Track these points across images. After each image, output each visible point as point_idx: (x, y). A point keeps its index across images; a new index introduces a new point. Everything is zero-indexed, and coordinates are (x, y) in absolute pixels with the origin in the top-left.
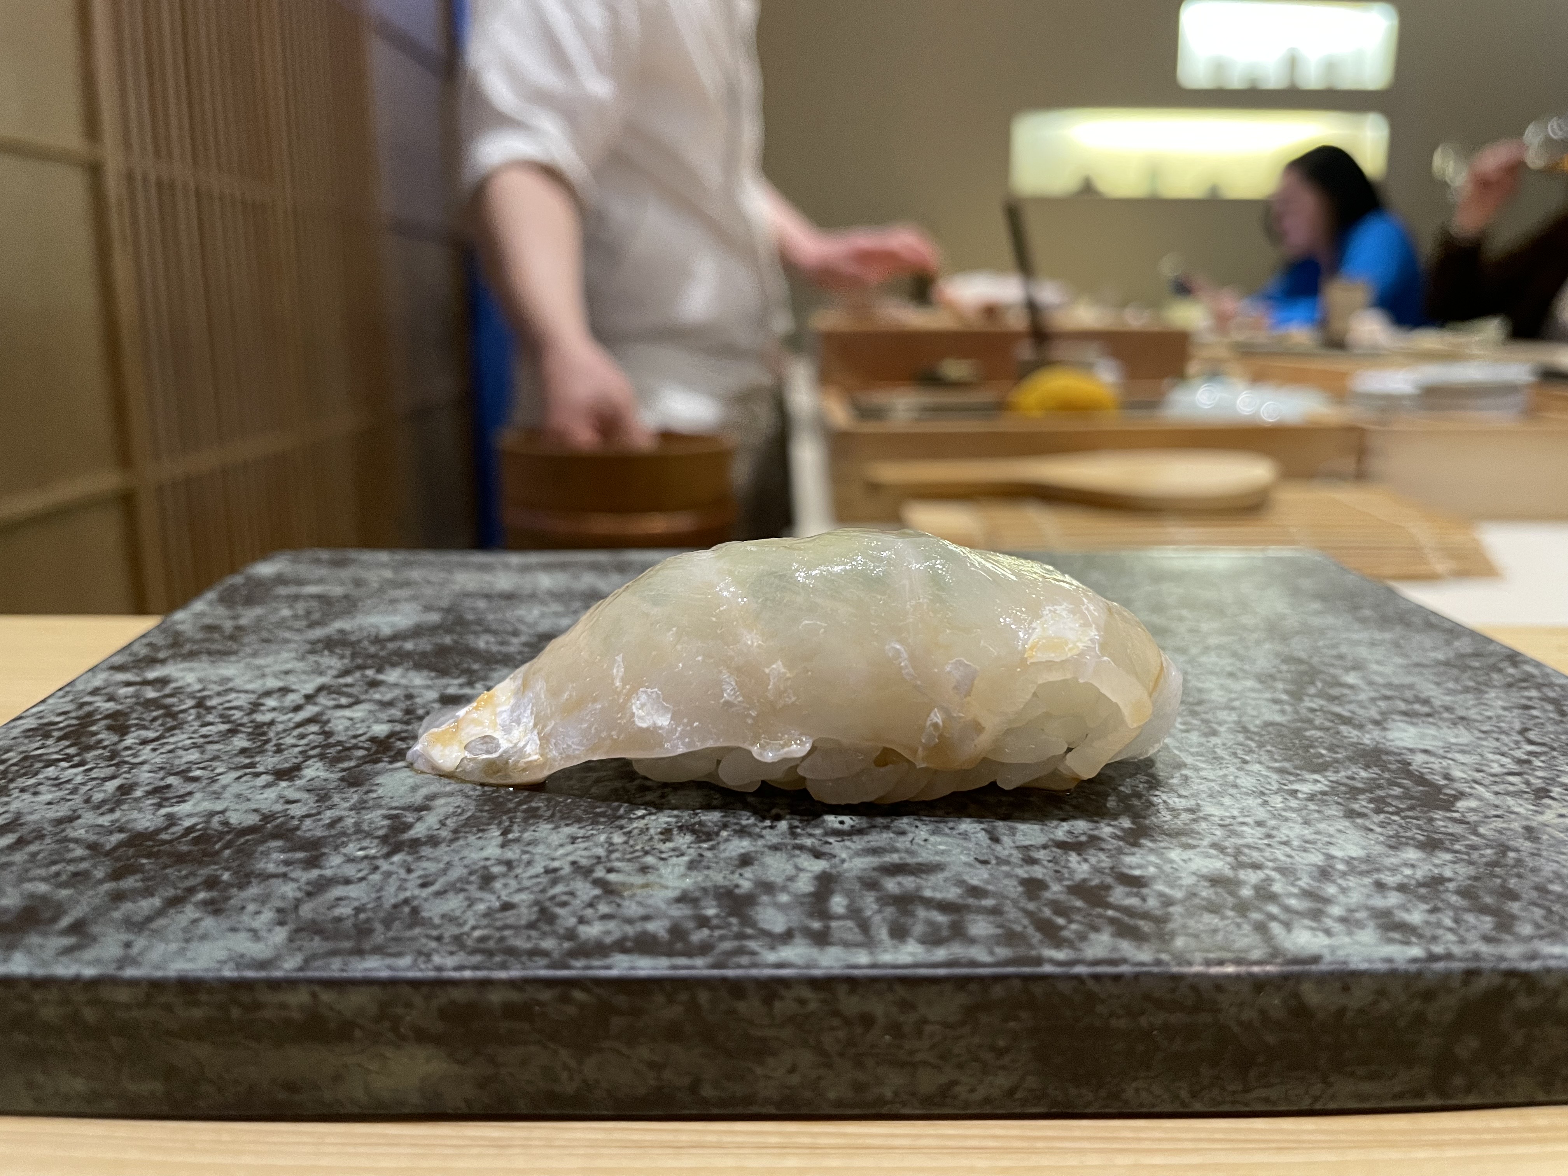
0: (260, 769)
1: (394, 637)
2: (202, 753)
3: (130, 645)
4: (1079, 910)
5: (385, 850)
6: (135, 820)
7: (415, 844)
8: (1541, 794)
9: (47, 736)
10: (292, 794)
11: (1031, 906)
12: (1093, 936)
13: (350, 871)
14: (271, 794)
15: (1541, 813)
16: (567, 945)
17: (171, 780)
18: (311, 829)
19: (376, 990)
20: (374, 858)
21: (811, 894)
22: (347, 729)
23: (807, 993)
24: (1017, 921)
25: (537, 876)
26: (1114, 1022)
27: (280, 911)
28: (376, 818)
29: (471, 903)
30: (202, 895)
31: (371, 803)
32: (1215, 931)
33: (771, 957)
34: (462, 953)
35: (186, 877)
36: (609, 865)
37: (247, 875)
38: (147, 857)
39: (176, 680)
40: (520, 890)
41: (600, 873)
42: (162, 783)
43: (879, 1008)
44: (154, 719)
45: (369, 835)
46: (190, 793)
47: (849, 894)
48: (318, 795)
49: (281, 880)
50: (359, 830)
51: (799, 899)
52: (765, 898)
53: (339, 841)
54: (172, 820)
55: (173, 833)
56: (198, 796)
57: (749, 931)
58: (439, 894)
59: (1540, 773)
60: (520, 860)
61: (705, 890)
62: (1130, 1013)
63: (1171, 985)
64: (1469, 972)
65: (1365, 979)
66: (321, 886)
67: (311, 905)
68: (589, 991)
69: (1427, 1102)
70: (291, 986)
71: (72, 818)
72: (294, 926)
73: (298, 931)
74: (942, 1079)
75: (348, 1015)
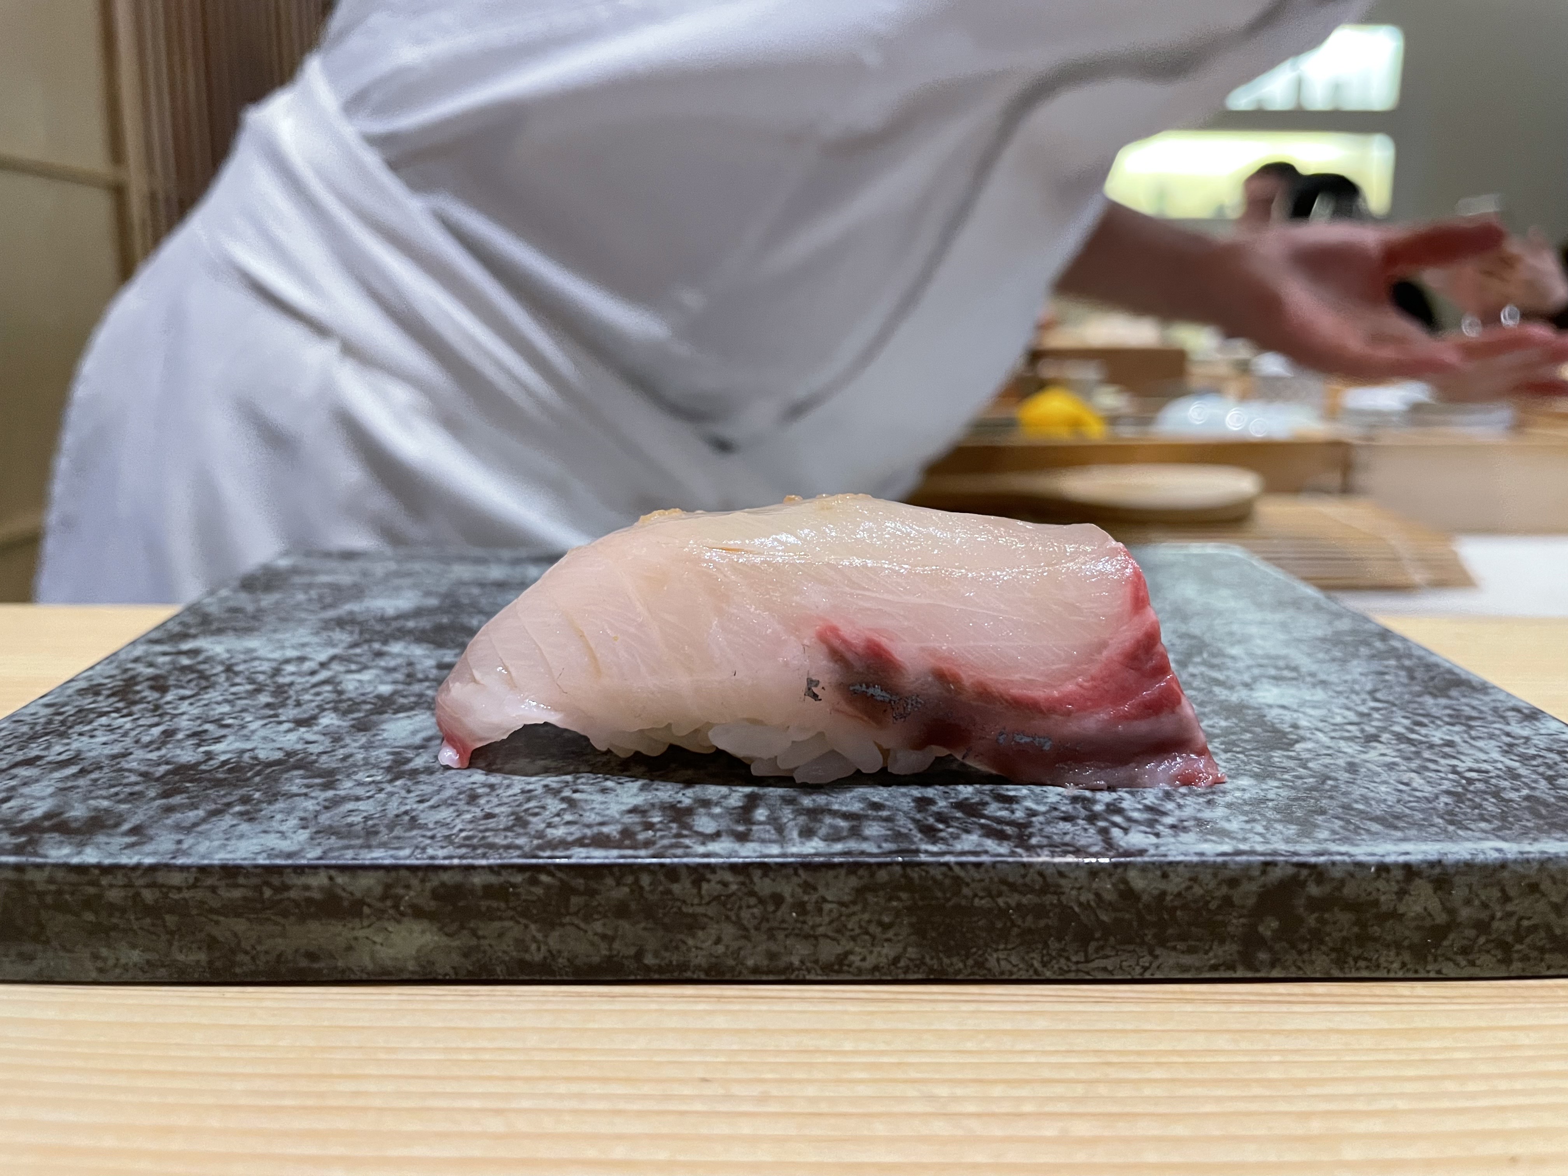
0: (283, 718)
1: (398, 617)
2: (233, 706)
3: (164, 624)
4: (957, 819)
5: (389, 777)
6: (179, 755)
7: (414, 773)
8: (1371, 739)
9: (97, 694)
10: (310, 737)
11: (919, 816)
12: (965, 836)
13: (360, 791)
14: (293, 736)
15: (1365, 753)
16: (536, 841)
17: (207, 726)
18: (327, 762)
19: (381, 874)
20: (380, 782)
21: (740, 808)
22: (357, 688)
23: (729, 877)
24: (905, 826)
25: (515, 795)
26: (977, 901)
27: (302, 819)
28: (382, 755)
29: (460, 813)
30: (237, 809)
31: (377, 743)
32: (1066, 833)
33: (702, 850)
34: (451, 847)
35: (225, 796)
36: (575, 787)
37: (274, 795)
38: (190, 781)
39: (206, 651)
40: (500, 805)
41: (567, 793)
42: (200, 729)
43: (787, 889)
44: (190, 681)
45: (375, 766)
46: (224, 736)
47: (770, 807)
48: (332, 737)
49: (302, 798)
50: (366, 762)
51: (730, 811)
52: (701, 810)
53: (351, 771)
54: (210, 756)
55: (212, 765)
56: (231, 738)
57: (685, 832)
59: (1376, 723)
61: (654, 805)
62: (990, 895)
63: (1023, 871)
64: (1266, 864)
65: (1181, 869)
66: (336, 802)
67: (328, 815)
68: (553, 875)
69: (1239, 974)
70: (313, 871)
71: (125, 755)
72: (315, 830)
73: (318, 832)
74: (839, 950)
75: (358, 895)
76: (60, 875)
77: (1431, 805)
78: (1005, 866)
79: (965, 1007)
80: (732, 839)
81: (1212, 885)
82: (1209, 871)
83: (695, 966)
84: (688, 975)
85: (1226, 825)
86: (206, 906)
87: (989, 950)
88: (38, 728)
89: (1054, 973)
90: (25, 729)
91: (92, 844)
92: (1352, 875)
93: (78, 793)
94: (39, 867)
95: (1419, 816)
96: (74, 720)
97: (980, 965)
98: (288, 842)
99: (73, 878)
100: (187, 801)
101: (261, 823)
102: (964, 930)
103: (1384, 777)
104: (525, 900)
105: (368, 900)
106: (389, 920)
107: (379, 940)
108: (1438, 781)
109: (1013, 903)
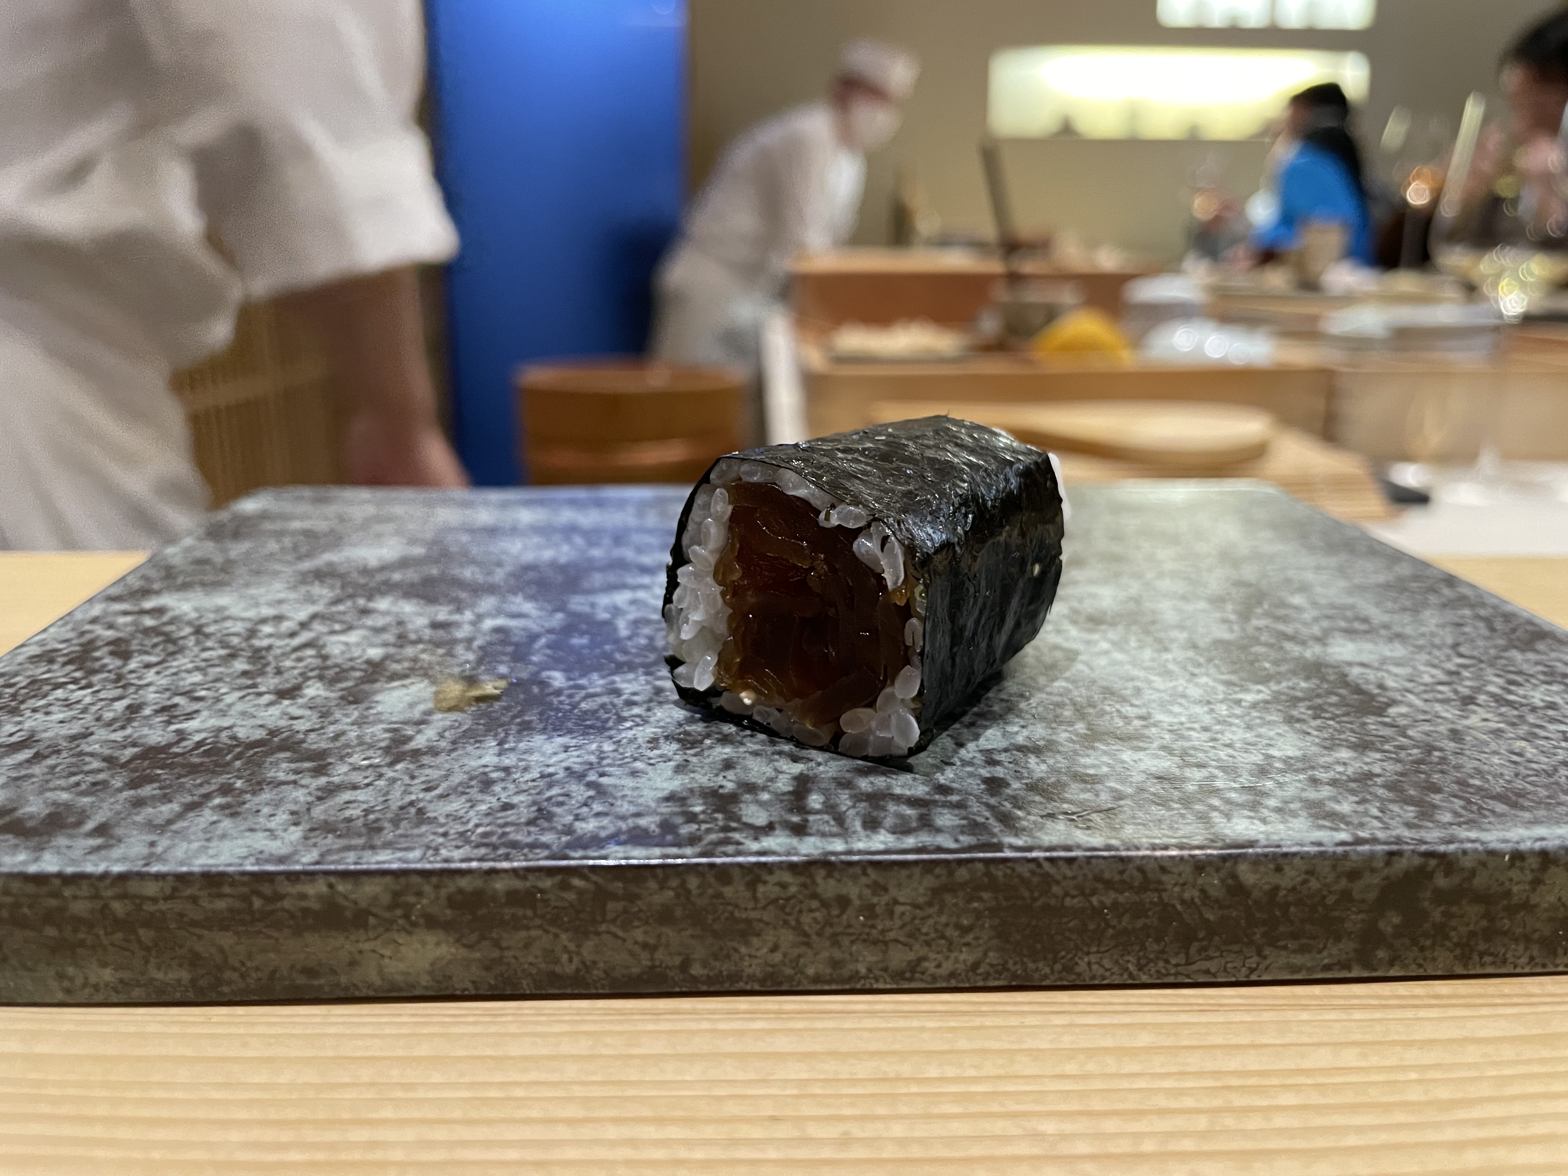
0: (263, 689)
1: (382, 569)
2: (206, 675)
3: (124, 578)
4: (1037, 804)
5: (388, 760)
6: (146, 735)
7: (416, 754)
8: (1468, 701)
9: (52, 661)
10: (295, 711)
11: (993, 801)
12: (1049, 825)
13: (357, 778)
14: (276, 711)
15: (1466, 718)
16: (563, 839)
17: (177, 700)
18: (315, 743)
19: (388, 881)
20: (378, 766)
21: (790, 793)
22: (343, 653)
23: (787, 878)
24: (980, 814)
25: (534, 780)
26: (1068, 901)
27: (293, 813)
28: (378, 732)
29: (473, 804)
30: (217, 801)
31: (372, 718)
33: (755, 846)
34: (467, 847)
35: (201, 785)
36: (601, 770)
38: (162, 768)
39: (173, 610)
40: (518, 793)
41: (592, 777)
42: (169, 703)
43: (854, 890)
44: (156, 645)
45: (372, 746)
46: (197, 712)
47: (825, 792)
48: (320, 711)
49: (291, 786)
50: (361, 742)
51: (779, 796)
52: (747, 797)
53: (344, 752)
54: (182, 735)
55: (184, 747)
56: (204, 714)
57: (734, 825)
58: (441, 797)
59: (1468, 683)
60: (516, 767)
61: (691, 791)
62: (1083, 893)
63: (1120, 867)
64: (1391, 854)
65: (1296, 861)
66: (330, 791)
67: (322, 807)
68: (586, 879)
69: (1354, 974)
70: (309, 878)
71: (85, 735)
72: (308, 826)
73: (312, 830)
74: (911, 956)
75: (363, 904)
76: (16, 886)
77: (1552, 780)
78: (1100, 861)
80: (787, 832)
81: (1331, 878)
82: (1328, 863)
83: (748, 975)
84: (740, 985)
86: (185, 919)
87: (1080, 953)
89: (1151, 976)
91: (51, 847)
92: (1484, 865)
93: (33, 783)
95: (1543, 793)
96: (26, 694)
97: (1070, 969)
98: (279, 843)
99: (31, 889)
100: (157, 792)
101: (245, 819)
102: (1053, 932)
103: (1493, 746)
104: (555, 907)
105: (374, 910)
106: (398, 931)
107: (387, 952)
108: (1553, 751)
109: (1108, 901)
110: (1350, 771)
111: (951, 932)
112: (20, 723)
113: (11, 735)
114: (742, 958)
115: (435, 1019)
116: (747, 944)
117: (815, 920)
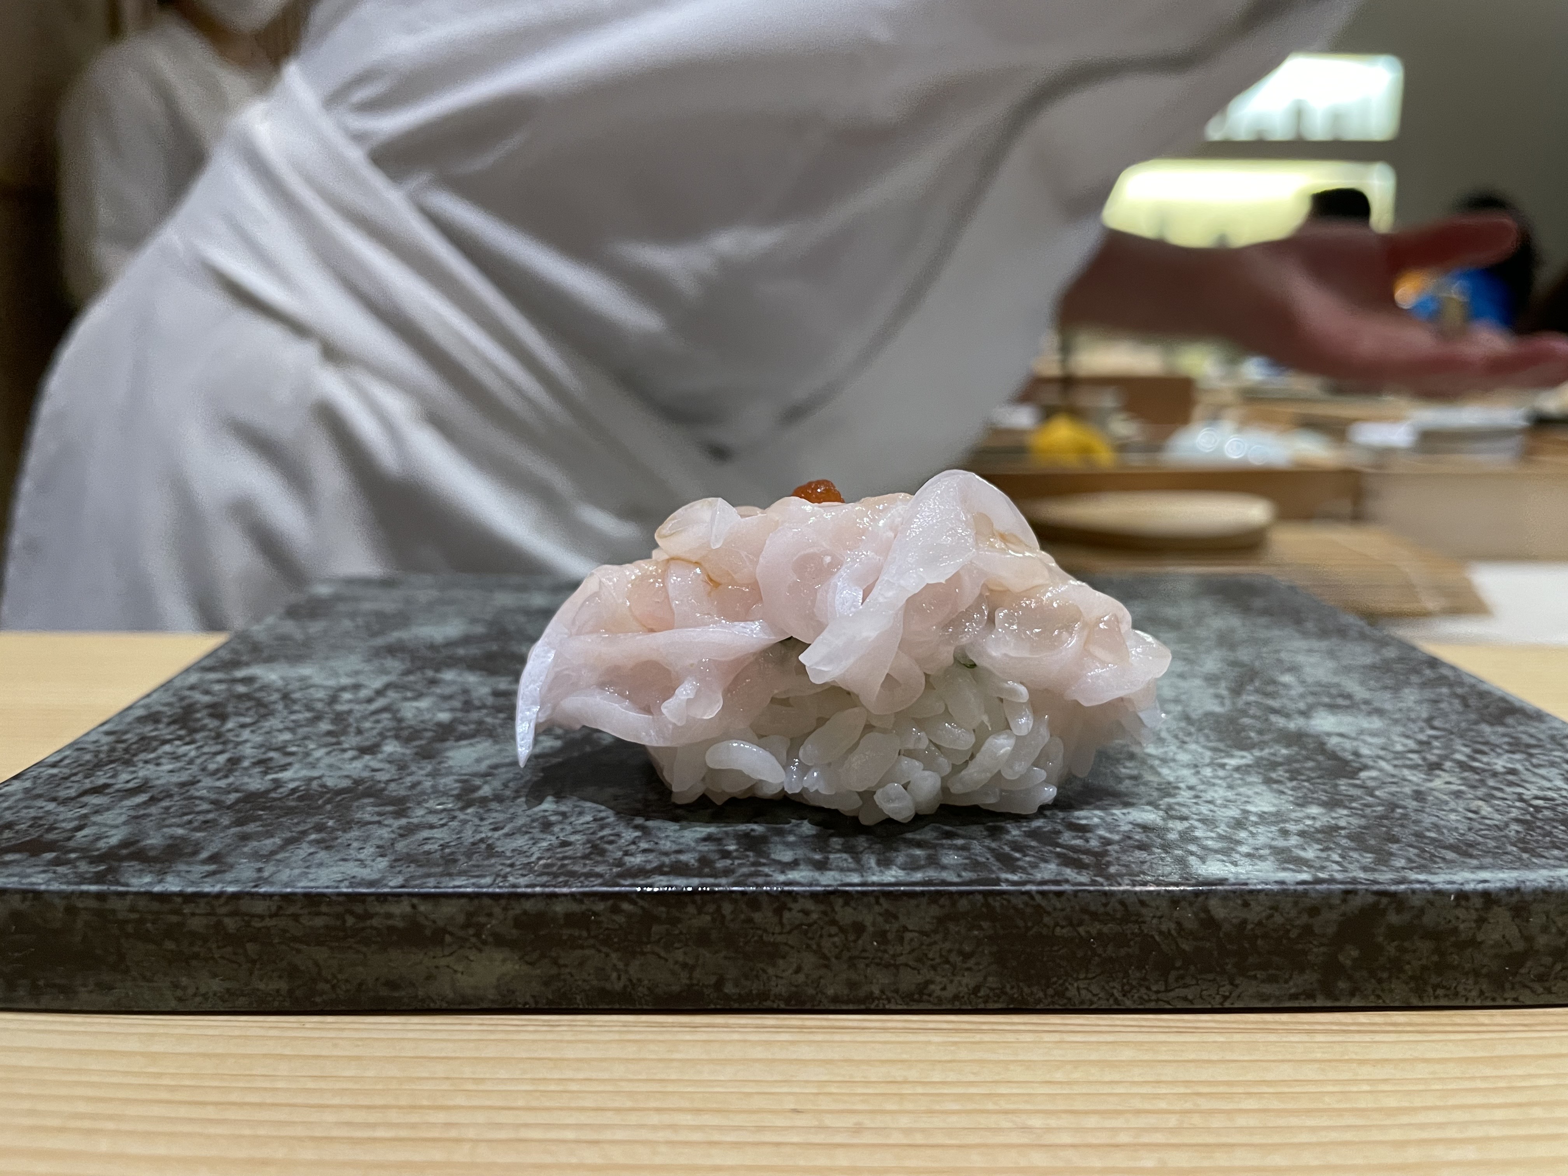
0: (346, 746)
1: (447, 645)
2: (295, 734)
4: (1033, 847)
5: (460, 805)
6: (247, 783)
7: (484, 801)
8: (1434, 767)
9: (158, 721)
10: (376, 764)
11: (994, 845)
12: (1042, 865)
13: (433, 819)
14: (359, 764)
15: (1430, 781)
16: (615, 870)
17: (272, 754)
18: (395, 790)
20: (451, 810)
21: (814, 836)
22: (416, 716)
23: (810, 905)
24: (981, 855)
25: (588, 823)
26: (1058, 930)
27: (378, 847)
28: (449, 782)
29: (535, 841)
30: (313, 837)
31: (444, 771)
32: (1143, 863)
33: (782, 878)
34: (531, 875)
35: (298, 824)
38: (262, 809)
39: (262, 678)
40: (575, 833)
42: (265, 756)
43: (868, 918)
44: (249, 709)
45: (445, 794)
46: (290, 764)
48: (398, 765)
49: (376, 826)
50: (436, 791)
52: (777, 839)
53: (420, 799)
54: (278, 783)
55: (281, 793)
56: (296, 766)
57: (763, 861)
58: (507, 835)
59: (1436, 751)
62: (1071, 924)
63: (1104, 900)
64: (1347, 892)
65: (1262, 897)
66: (408, 831)
67: (404, 843)
68: (634, 903)
69: (1319, 1003)
70: (396, 899)
71: (193, 782)
72: (393, 858)
73: (396, 860)
74: (920, 979)
75: (441, 923)
76: (142, 903)
77: (1502, 833)
78: (1086, 894)
79: (1047, 1037)
80: (810, 867)
81: (1293, 913)
82: (1290, 899)
83: (775, 995)
84: (768, 1004)
85: (1302, 854)
86: (288, 935)
87: (1070, 979)
88: (102, 756)
89: (1134, 1002)
90: (88, 757)
91: (173, 872)
92: (1431, 903)
93: (151, 821)
94: (122, 895)
95: (1492, 844)
96: (138, 748)
97: (1061, 994)
98: (368, 870)
99: (156, 906)
100: (260, 829)
101: (338, 851)
102: (1045, 959)
103: (1452, 805)
104: (607, 929)
105: (450, 928)
106: (470, 948)
107: (460, 968)
108: (1507, 809)
109: (1094, 932)
110: (1318, 824)
111: (954, 958)
112: (134, 772)
113: (128, 782)
114: (769, 979)
115: (500, 1028)
116: (774, 965)
117: (834, 944)
